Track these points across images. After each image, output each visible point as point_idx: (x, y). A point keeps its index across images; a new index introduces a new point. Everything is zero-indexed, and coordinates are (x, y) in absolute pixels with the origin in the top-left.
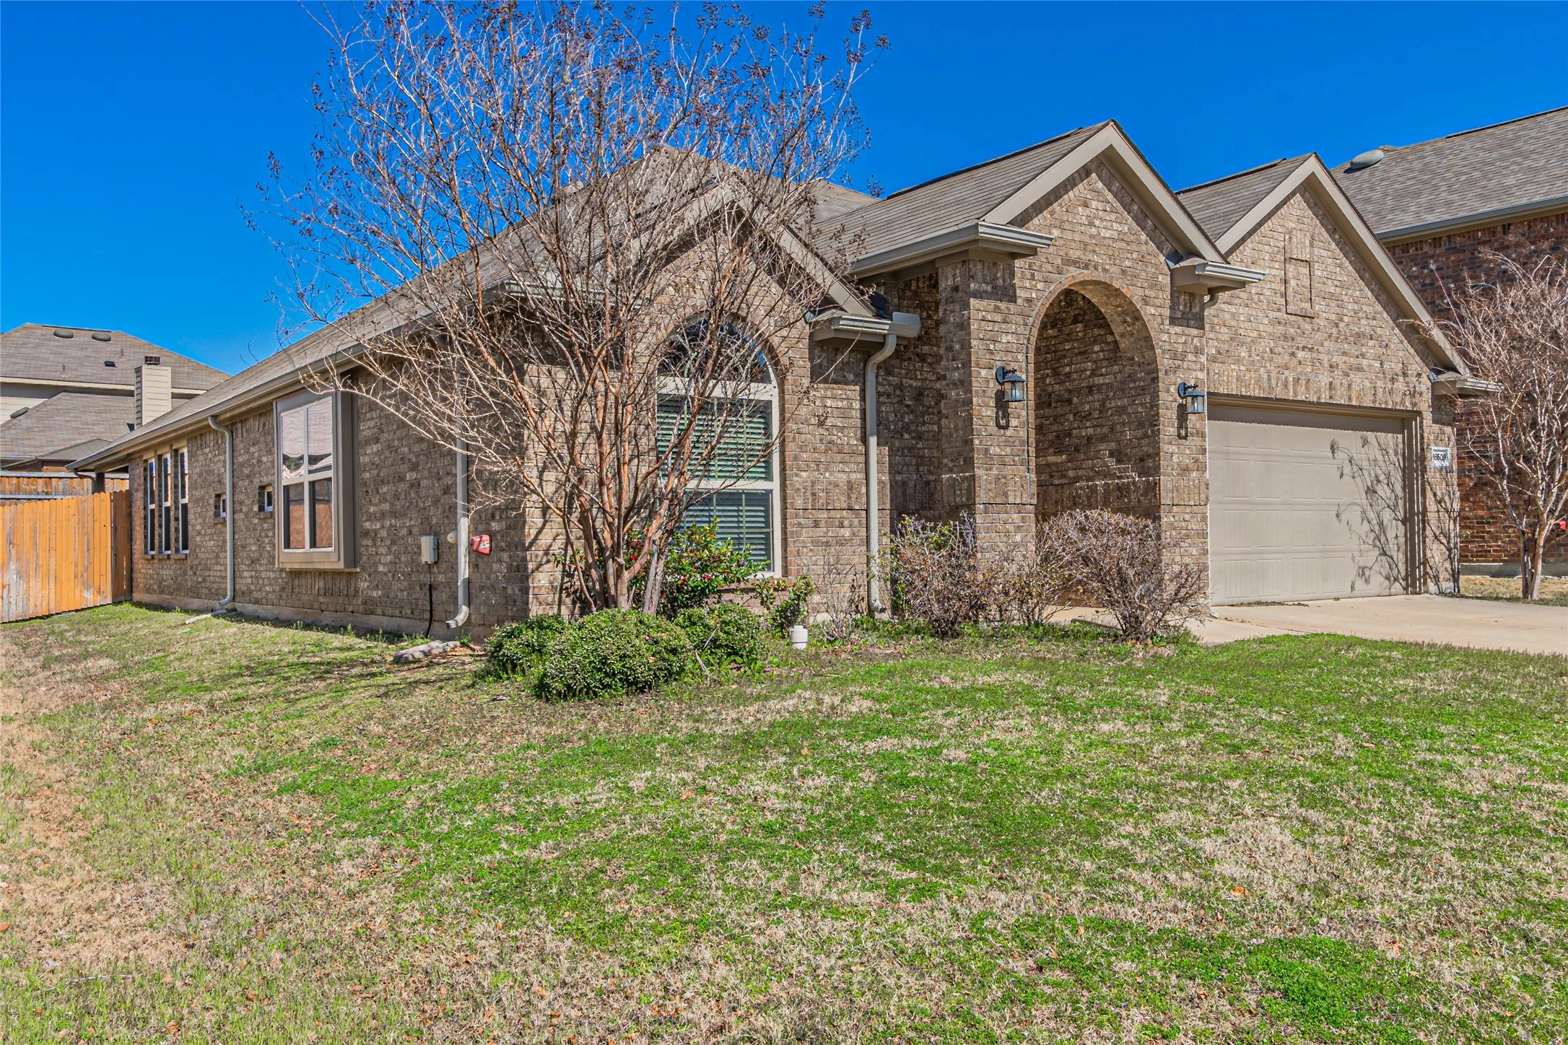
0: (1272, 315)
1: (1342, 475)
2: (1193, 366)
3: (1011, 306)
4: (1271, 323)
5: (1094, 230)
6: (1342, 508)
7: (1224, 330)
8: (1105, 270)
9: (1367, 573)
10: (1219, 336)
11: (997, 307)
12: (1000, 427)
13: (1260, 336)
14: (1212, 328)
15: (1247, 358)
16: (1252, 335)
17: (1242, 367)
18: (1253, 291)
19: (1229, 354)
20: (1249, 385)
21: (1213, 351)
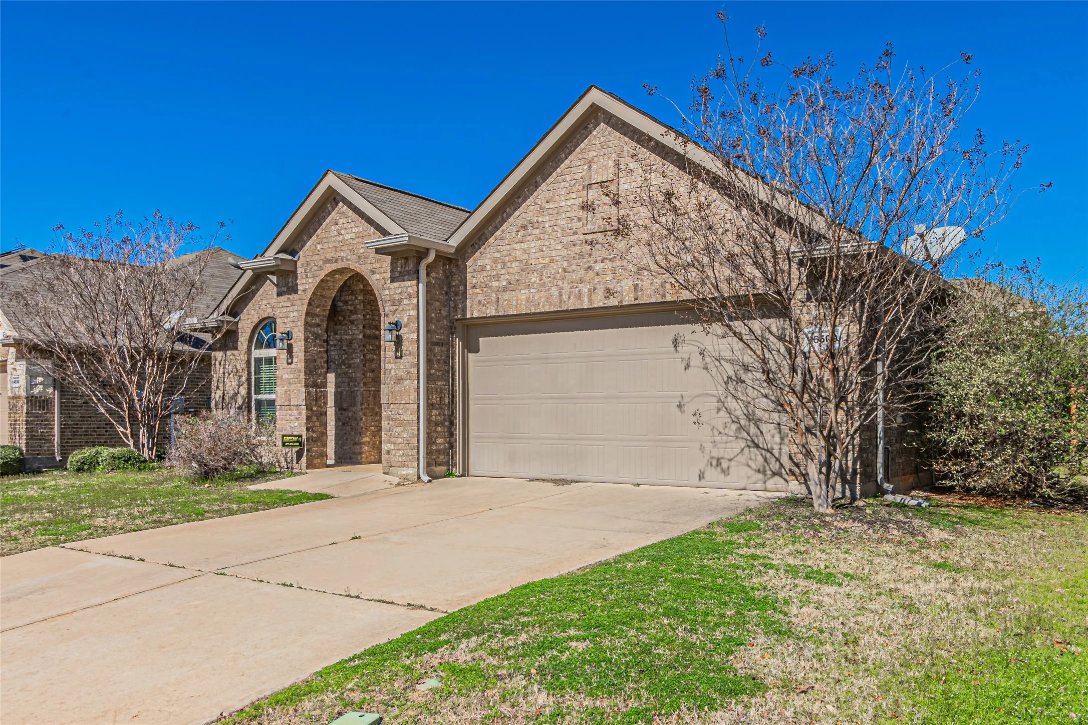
0: (566, 240)
1: (687, 367)
2: (408, 308)
3: (296, 296)
4: (565, 247)
5: (341, 237)
6: (686, 400)
7: (516, 264)
8: (348, 260)
9: (725, 464)
10: (511, 270)
11: (289, 298)
12: (288, 364)
13: (552, 261)
14: (504, 266)
15: (538, 281)
16: (544, 262)
17: (532, 291)
18: (547, 226)
19: (520, 282)
20: (539, 304)
21: (504, 283)
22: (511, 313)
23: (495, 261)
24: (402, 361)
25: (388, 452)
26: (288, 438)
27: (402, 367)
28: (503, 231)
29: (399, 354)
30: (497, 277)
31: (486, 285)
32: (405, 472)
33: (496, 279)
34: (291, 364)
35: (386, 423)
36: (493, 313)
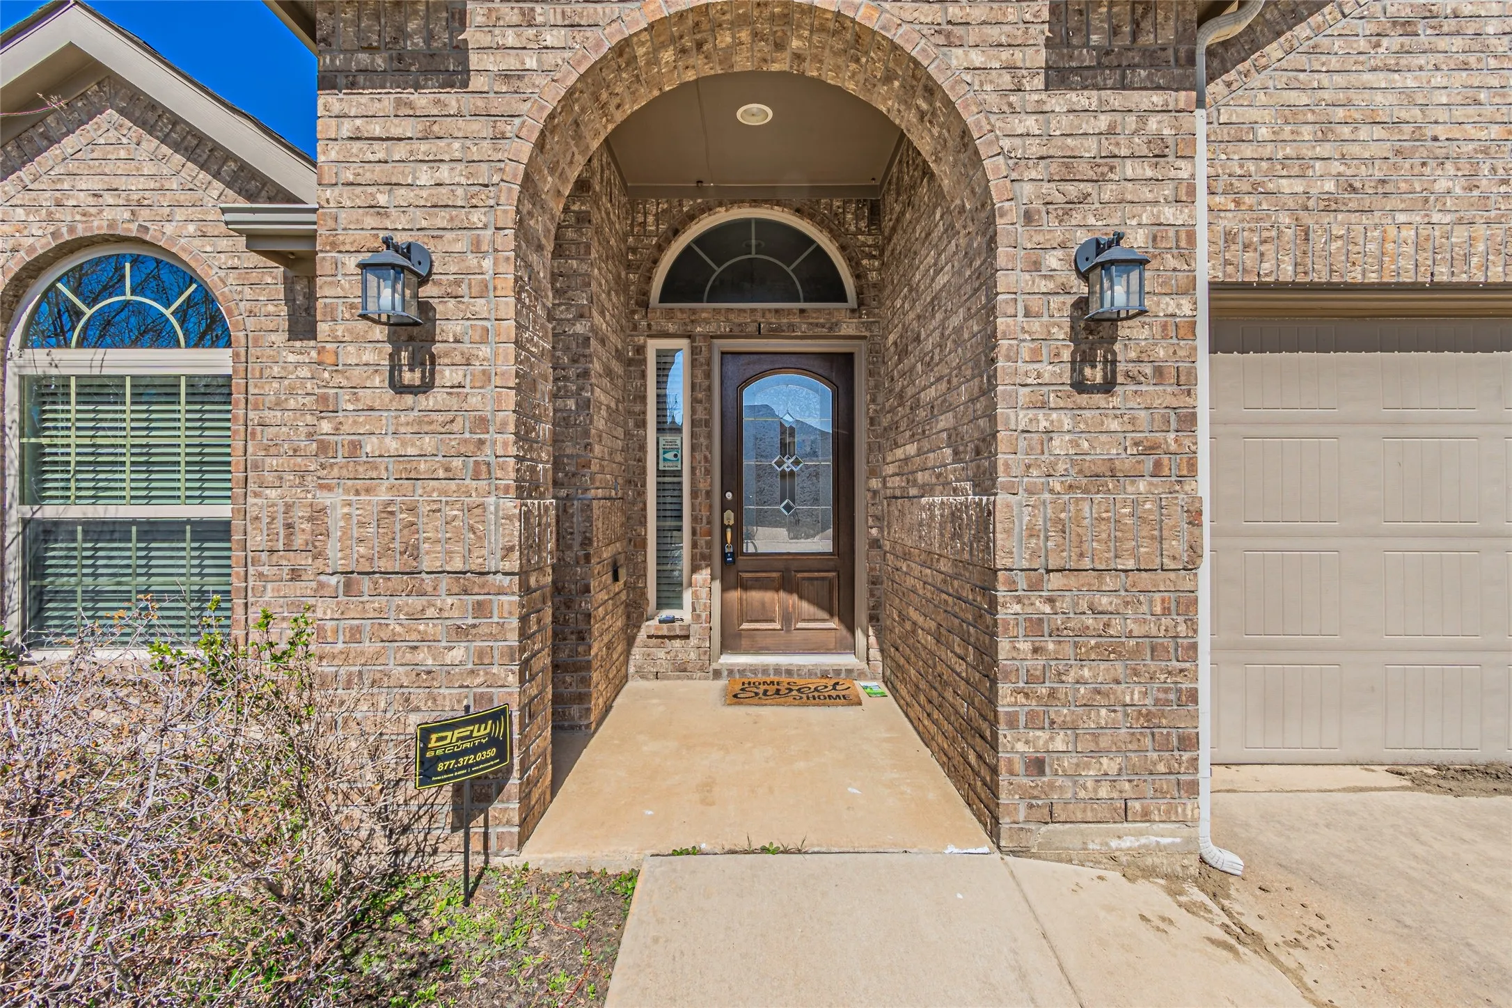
11: (402, 104)
12: (402, 390)
14: (1326, 130)
15: (1458, 190)
16: (1483, 135)
17: (1436, 217)
18: (1490, 30)
19: (1389, 188)
20: (1467, 258)
21: (1330, 186)
22: (1356, 276)
23: (1290, 114)
24: (1115, 401)
25: (1037, 766)
26: (452, 736)
27: (1114, 425)
28: (1317, 30)
29: (1095, 375)
30: (1301, 165)
31: (1255, 185)
32: (1127, 842)
33: (1296, 171)
34: (426, 387)
35: (1025, 646)
36: (1287, 273)
